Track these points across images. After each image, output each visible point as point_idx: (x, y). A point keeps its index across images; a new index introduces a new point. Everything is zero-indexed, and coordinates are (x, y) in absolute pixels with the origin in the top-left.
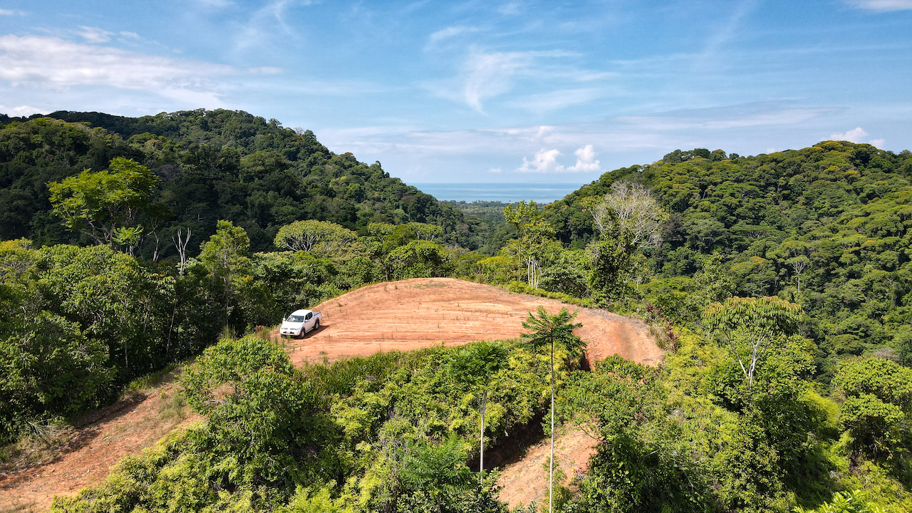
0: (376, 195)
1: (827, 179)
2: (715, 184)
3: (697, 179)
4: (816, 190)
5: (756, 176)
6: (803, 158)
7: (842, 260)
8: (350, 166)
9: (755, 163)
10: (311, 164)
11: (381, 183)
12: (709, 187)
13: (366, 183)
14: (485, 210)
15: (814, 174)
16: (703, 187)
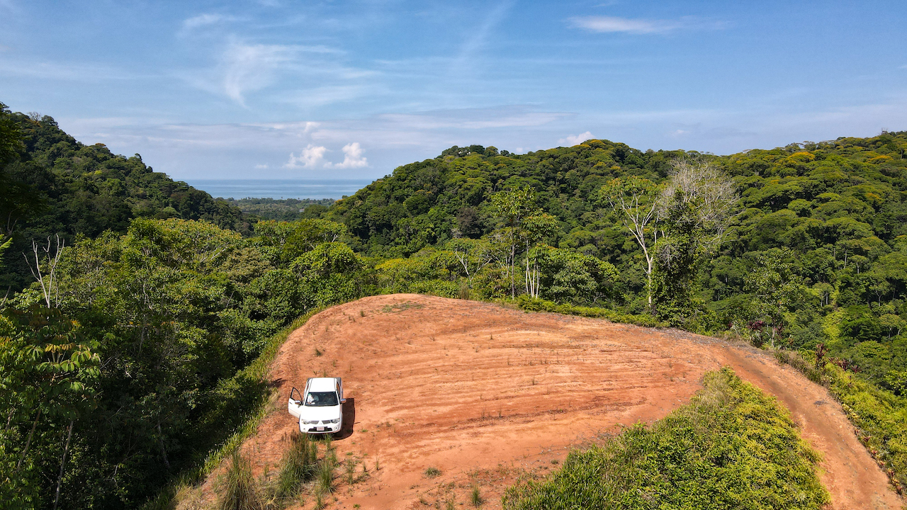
0: (141, 191)
1: (597, 174)
2: (504, 178)
3: (488, 173)
4: (589, 184)
5: (538, 170)
6: (576, 155)
7: (624, 247)
8: (105, 159)
9: (535, 159)
10: (54, 156)
11: (145, 178)
12: (500, 181)
13: (127, 178)
14: (257, 207)
15: (585, 170)
16: (494, 181)
